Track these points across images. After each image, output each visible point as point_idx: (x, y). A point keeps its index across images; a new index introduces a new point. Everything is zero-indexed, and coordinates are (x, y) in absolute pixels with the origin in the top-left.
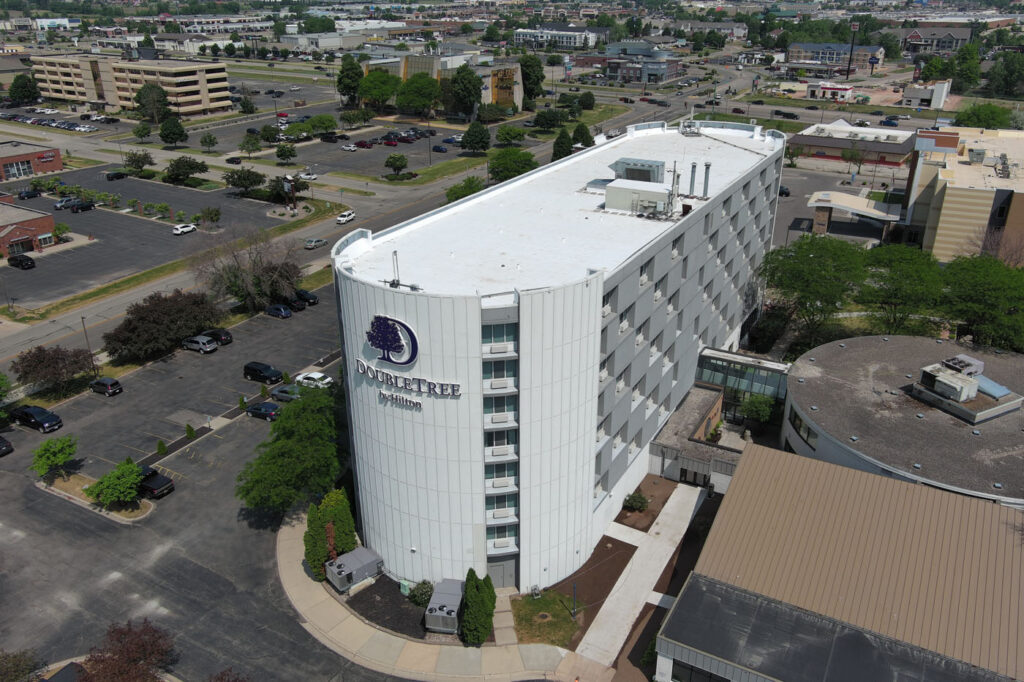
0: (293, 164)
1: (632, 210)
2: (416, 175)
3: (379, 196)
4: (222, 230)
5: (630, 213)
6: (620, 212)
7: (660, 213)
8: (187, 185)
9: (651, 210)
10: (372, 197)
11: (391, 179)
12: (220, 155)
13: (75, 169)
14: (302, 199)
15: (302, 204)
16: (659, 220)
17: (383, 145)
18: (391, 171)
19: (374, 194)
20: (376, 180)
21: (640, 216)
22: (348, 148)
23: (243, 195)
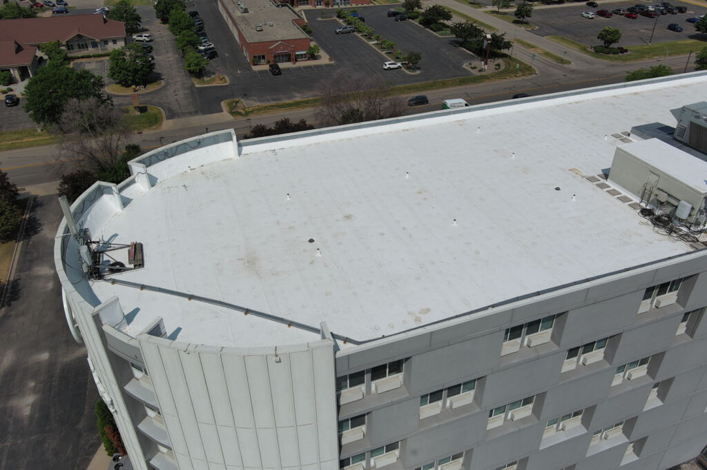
0: (527, 23)
1: (642, 198)
2: (626, 51)
3: (573, 66)
4: (418, 72)
5: (636, 200)
6: (624, 193)
7: (680, 220)
8: (432, 29)
9: (668, 210)
10: (566, 66)
11: (598, 51)
12: (480, 7)
13: (378, 4)
14: (504, 56)
15: (500, 61)
16: (671, 231)
17: (623, 17)
18: (601, 43)
19: (570, 63)
20: (584, 50)
21: (645, 212)
22: (586, 15)
23: (461, 44)
